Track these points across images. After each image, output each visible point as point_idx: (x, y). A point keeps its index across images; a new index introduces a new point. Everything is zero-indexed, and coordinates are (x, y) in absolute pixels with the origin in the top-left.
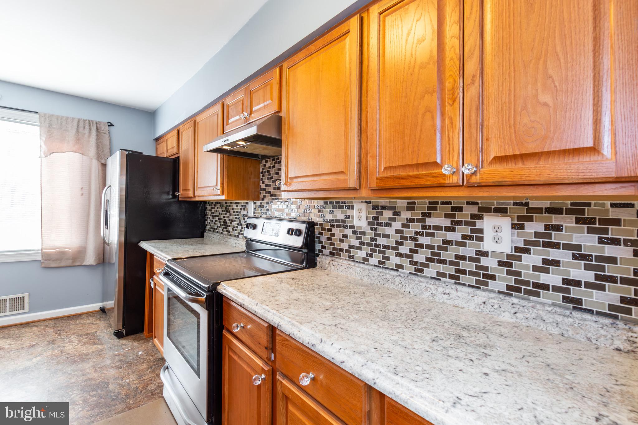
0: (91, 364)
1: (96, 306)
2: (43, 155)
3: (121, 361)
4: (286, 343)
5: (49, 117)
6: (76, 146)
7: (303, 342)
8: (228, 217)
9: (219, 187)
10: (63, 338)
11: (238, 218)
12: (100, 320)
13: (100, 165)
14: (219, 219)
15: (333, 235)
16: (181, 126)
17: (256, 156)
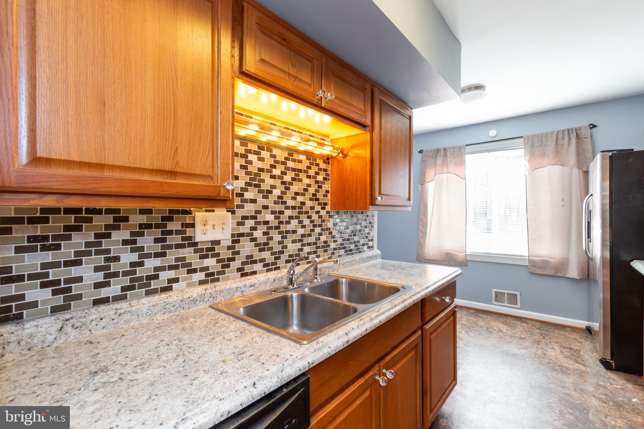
0: (571, 380)
1: (582, 324)
3: (606, 395)
5: (531, 138)
6: (556, 159)
10: (547, 343)
12: (585, 340)
13: (581, 174)
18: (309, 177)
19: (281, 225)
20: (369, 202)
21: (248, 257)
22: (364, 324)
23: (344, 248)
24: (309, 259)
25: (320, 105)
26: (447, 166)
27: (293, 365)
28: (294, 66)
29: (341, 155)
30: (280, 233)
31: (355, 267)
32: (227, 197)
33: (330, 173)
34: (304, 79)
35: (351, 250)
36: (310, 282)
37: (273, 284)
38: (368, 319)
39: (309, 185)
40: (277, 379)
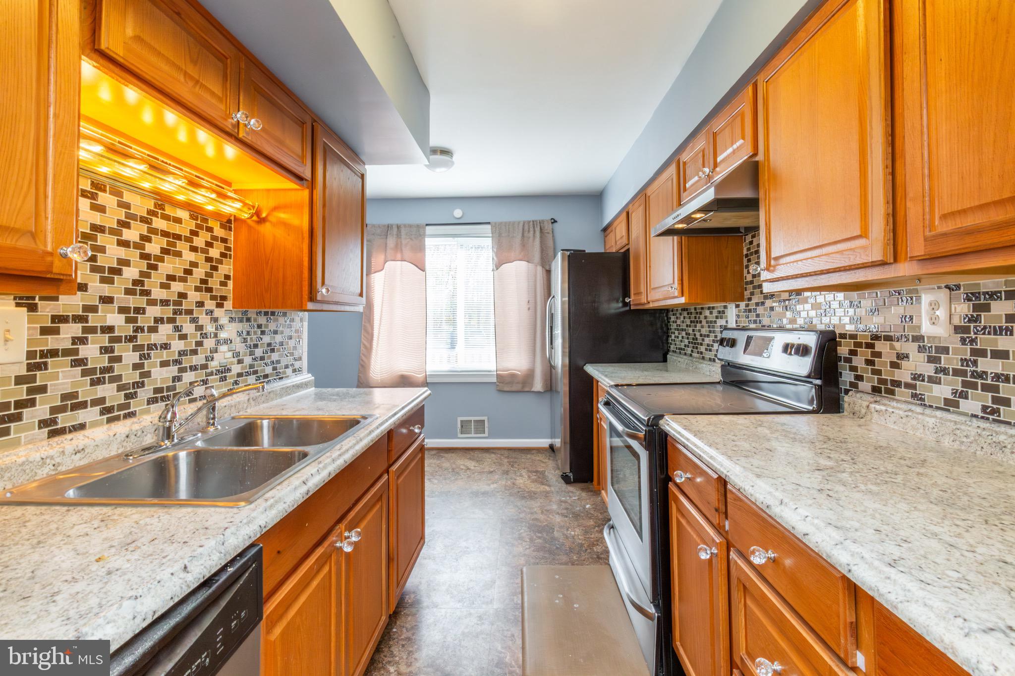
0: (539, 504)
1: (544, 442)
2: (495, 268)
3: (567, 509)
4: (738, 503)
5: (498, 225)
6: (523, 254)
7: (756, 500)
8: (700, 331)
9: (676, 285)
10: (515, 471)
11: (714, 332)
12: (549, 459)
13: (544, 272)
14: (686, 334)
15: (879, 355)
16: (630, 206)
17: (736, 230)
18: (194, 249)
19: (139, 335)
20: (306, 297)
21: (64, 397)
22: (325, 467)
23: (256, 372)
24: (193, 394)
25: (236, 135)
26: (401, 250)
27: (238, 533)
28: (194, 62)
29: (255, 218)
30: (136, 348)
31: (275, 402)
32: (66, 275)
33: (232, 246)
34: (211, 87)
35: (266, 376)
36: (202, 432)
37: (125, 444)
38: (329, 460)
39: (194, 264)
40: (218, 554)
